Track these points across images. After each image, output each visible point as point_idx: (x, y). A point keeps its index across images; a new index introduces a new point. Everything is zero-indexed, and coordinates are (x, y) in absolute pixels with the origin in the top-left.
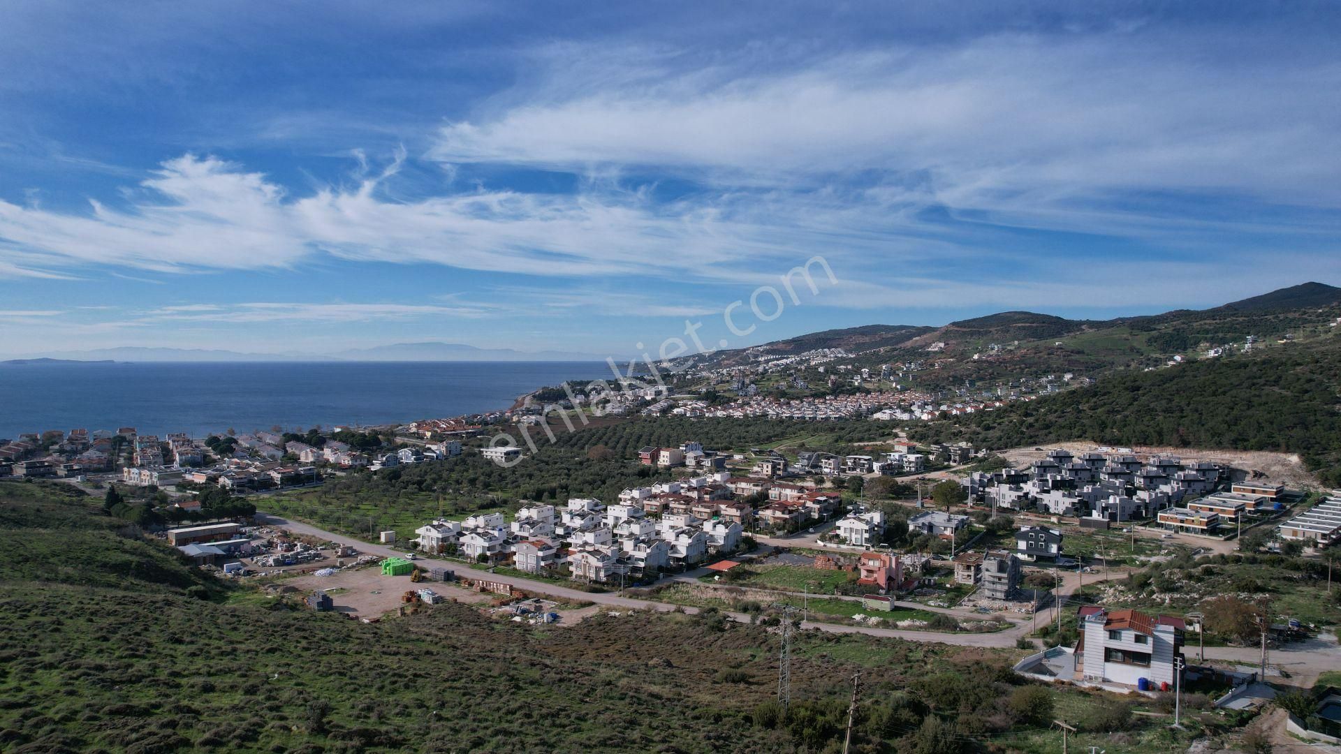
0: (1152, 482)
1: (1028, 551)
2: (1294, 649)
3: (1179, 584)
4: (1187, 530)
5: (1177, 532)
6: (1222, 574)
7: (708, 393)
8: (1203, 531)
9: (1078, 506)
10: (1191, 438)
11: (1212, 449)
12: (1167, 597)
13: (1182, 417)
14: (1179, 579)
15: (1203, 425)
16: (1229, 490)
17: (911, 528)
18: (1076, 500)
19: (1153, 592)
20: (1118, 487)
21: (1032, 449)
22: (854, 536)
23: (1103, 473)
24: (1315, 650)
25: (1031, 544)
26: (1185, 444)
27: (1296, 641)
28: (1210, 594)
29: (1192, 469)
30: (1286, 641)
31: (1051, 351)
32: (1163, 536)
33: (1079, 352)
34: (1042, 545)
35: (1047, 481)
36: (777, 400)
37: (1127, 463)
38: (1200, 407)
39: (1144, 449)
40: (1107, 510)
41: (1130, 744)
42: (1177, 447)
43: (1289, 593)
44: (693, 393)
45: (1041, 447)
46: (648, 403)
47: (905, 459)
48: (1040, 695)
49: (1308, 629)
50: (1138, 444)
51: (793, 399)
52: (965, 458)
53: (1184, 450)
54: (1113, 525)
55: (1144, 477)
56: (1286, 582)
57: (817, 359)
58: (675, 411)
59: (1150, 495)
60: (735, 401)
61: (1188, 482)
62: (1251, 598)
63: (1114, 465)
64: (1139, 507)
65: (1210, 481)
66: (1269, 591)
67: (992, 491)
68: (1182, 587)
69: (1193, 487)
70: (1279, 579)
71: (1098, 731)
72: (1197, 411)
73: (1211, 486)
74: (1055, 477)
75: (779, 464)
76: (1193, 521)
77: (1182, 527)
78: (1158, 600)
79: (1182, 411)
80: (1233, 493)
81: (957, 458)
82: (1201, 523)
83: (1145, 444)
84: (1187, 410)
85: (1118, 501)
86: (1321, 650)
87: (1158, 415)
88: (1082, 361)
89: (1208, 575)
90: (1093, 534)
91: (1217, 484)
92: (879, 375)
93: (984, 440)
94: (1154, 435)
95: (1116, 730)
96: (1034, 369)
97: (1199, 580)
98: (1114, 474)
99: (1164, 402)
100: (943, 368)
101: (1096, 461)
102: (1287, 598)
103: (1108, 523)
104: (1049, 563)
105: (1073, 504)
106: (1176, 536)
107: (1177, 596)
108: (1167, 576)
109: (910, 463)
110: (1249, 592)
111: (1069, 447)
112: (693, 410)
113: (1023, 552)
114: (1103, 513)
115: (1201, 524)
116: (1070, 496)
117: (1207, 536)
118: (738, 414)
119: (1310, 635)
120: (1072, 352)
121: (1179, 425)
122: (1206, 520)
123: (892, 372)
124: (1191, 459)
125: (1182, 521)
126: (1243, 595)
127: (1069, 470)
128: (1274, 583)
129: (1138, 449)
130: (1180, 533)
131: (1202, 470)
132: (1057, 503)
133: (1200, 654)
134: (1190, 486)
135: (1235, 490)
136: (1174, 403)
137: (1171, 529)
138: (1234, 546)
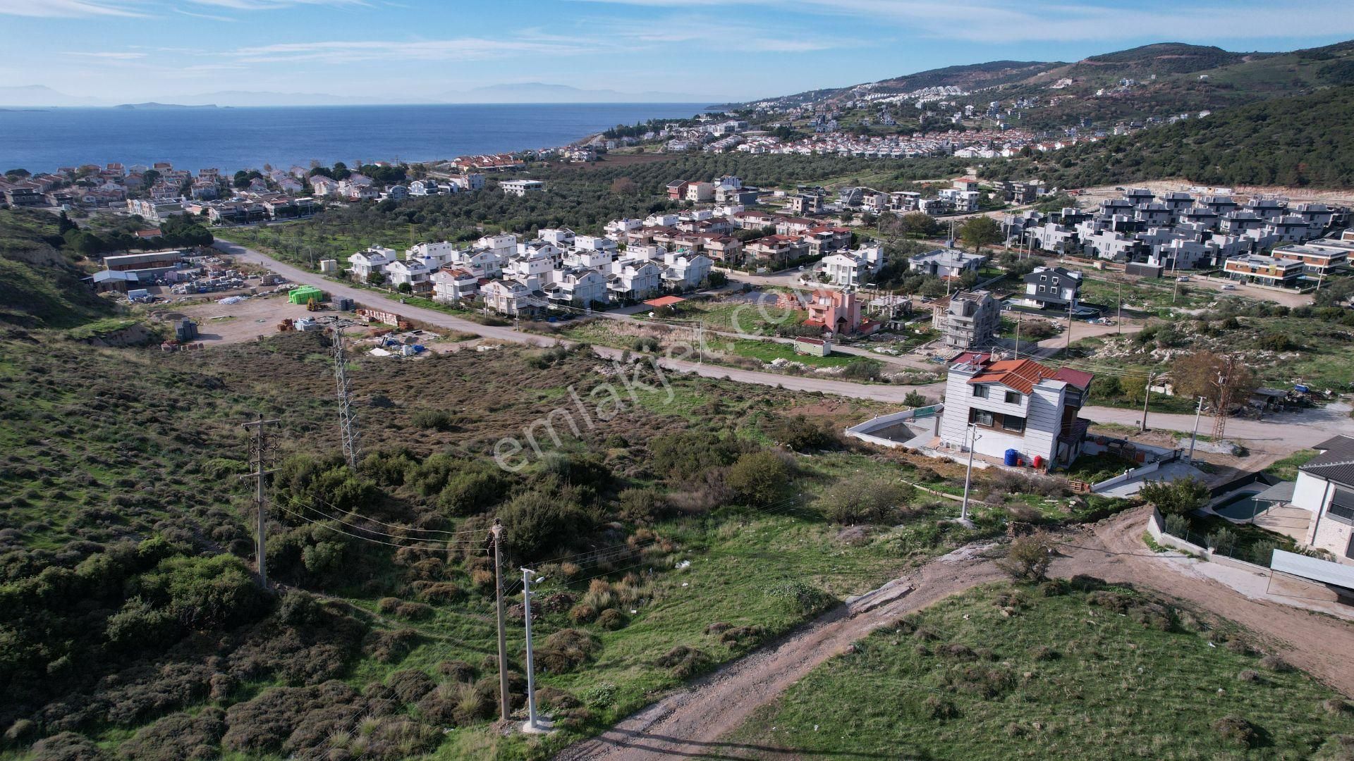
0: (1240, 224)
1: (1037, 297)
2: (1280, 421)
3: (1189, 338)
4: (1258, 281)
5: (1243, 283)
6: (1248, 328)
7: (781, 128)
8: (1277, 283)
9: (1132, 250)
10: (1312, 176)
11: (1336, 189)
12: (1167, 354)
13: (1309, 151)
14: (1191, 333)
15: (1332, 160)
16: (1339, 238)
17: (912, 267)
18: (1130, 244)
19: (1154, 347)
20: (1195, 232)
21: (1112, 189)
22: (841, 274)
23: (1184, 215)
24: (1309, 424)
25: (1042, 288)
26: (1302, 183)
27: (1291, 411)
28: (1225, 351)
29: (1297, 212)
30: (1276, 410)
31: (1192, 85)
32: (1223, 287)
33: (1226, 87)
34: (1054, 290)
35: (1111, 222)
36: (856, 137)
37: (1218, 205)
38: (1336, 139)
39: (1249, 189)
40: (1166, 256)
42: (1291, 186)
43: (1328, 353)
44: (767, 129)
45: (1123, 187)
46: (716, 139)
47: (958, 197)
49: (1320, 397)
50: (1243, 183)
51: (874, 136)
52: (1030, 196)
53: (1299, 191)
54: (1165, 273)
55: (1232, 221)
56: (1332, 340)
57: (925, 96)
58: (740, 147)
59: (1227, 240)
60: (810, 137)
61: (1286, 227)
62: (1273, 358)
63: (1201, 206)
64: (1208, 253)
65: (1318, 226)
66: (1302, 349)
67: (1038, 232)
68: (1191, 342)
69: (1291, 233)
70: (1325, 335)
72: (1331, 142)
73: (1314, 233)
74: (1122, 218)
75: (813, 200)
76: (1268, 270)
77: (1253, 277)
78: (1156, 357)
79: (1312, 143)
80: (1342, 241)
81: (1021, 197)
82: (1276, 273)
83: (1251, 183)
84: (1318, 142)
85: (1181, 246)
86: (1319, 423)
87: (1279, 149)
88: (1227, 97)
89: (1230, 328)
90: (1137, 282)
91: (1325, 232)
92: (985, 112)
93: (1060, 178)
94: (1266, 172)
96: (1166, 107)
97: (1217, 333)
98: (1196, 217)
99: (1291, 133)
100: (1059, 106)
101: (1179, 202)
102: (1321, 359)
103: (1160, 270)
104: (1057, 312)
105: (1127, 248)
106: (1242, 287)
107: (1180, 352)
108: (1177, 329)
109: (963, 200)
110: (1276, 350)
111: (1156, 187)
112: (760, 146)
113: (1031, 298)
114: (1160, 259)
115: (1276, 274)
116: (1126, 238)
117: (1280, 289)
118: (805, 150)
119: (1318, 404)
120: (1218, 87)
121: (1301, 160)
122: (1284, 269)
123: (1000, 110)
124: (1299, 200)
125: (1254, 270)
126: (1266, 354)
127: (1143, 211)
128: (1314, 341)
129: (1241, 190)
130: (1248, 284)
131: (1310, 213)
132: (1108, 246)
133: (1142, 421)
134: (1287, 231)
135: (1346, 237)
136: (1304, 134)
137: (1237, 280)
138: (1309, 300)
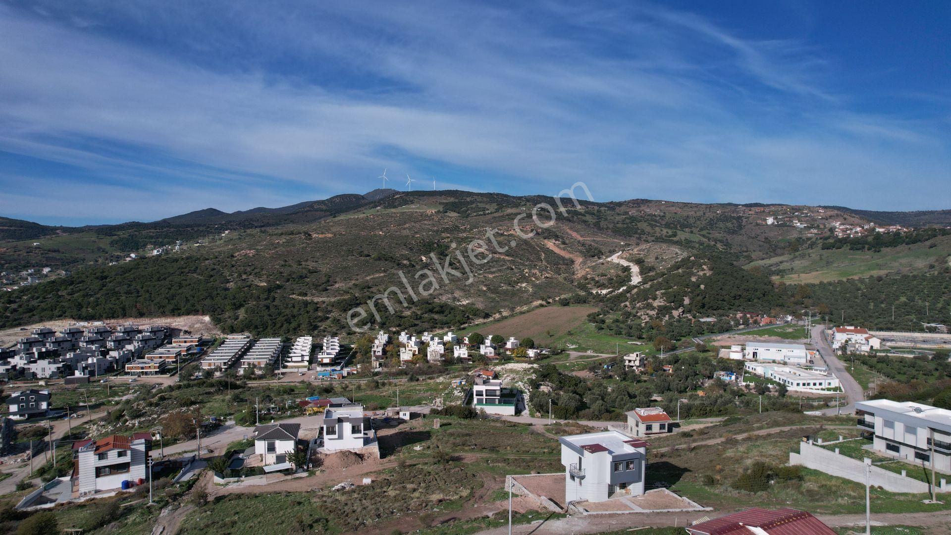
0: (120, 344)
1: (20, 412)
2: (214, 435)
3: (144, 411)
4: (146, 373)
5: (139, 376)
6: (170, 398)
8: (156, 373)
9: (63, 369)
10: (145, 310)
11: (159, 317)
12: (136, 422)
13: (138, 296)
14: (144, 408)
15: (152, 301)
16: (171, 343)
18: (60, 365)
19: (127, 421)
20: (95, 351)
21: (18, 330)
23: (82, 341)
24: (225, 432)
25: (22, 406)
26: (141, 315)
27: (215, 429)
28: (164, 413)
29: (147, 332)
30: (210, 431)
31: (30, 250)
32: (130, 380)
33: (55, 251)
34: (32, 405)
35: (34, 353)
37: (99, 332)
38: (150, 289)
39: (112, 321)
40: (87, 369)
41: (120, 527)
42: (136, 317)
43: (209, 402)
45: (26, 327)
48: (44, 519)
49: (220, 420)
50: (108, 318)
53: (141, 319)
54: (92, 379)
55: (114, 341)
56: (207, 396)
59: (119, 353)
61: (145, 341)
62: (189, 410)
63: (90, 335)
64: (111, 363)
65: (159, 338)
66: (198, 403)
68: (146, 412)
69: (148, 344)
70: (203, 394)
71: (95, 528)
72: (148, 291)
73: (159, 342)
74: (41, 349)
76: (150, 367)
77: (143, 372)
78: (130, 425)
79: (138, 292)
80: (174, 345)
83: (113, 318)
84: (142, 292)
85: (95, 361)
86: (228, 431)
87: (121, 296)
88: (58, 257)
89: (162, 401)
90: (76, 388)
91: (163, 340)
94: (120, 310)
95: (109, 522)
96: (13, 265)
97: (157, 405)
98: (90, 342)
99: (125, 287)
101: (75, 334)
102: (208, 405)
103: (88, 378)
104: (41, 418)
105: (58, 368)
106: (139, 379)
107: (142, 419)
108: (135, 407)
110: (187, 406)
111: (51, 325)
113: (14, 414)
114: (84, 371)
115: (155, 368)
116: (55, 363)
117: (159, 376)
119: (222, 424)
120: (49, 251)
121: (136, 302)
122: (158, 365)
124: (146, 325)
125: (142, 368)
126: (184, 409)
127: (53, 343)
128: (200, 398)
129: (108, 321)
130: (142, 376)
131: (154, 331)
132: (44, 370)
133: (161, 453)
134: (146, 343)
135: (175, 342)
136: (132, 287)
137: (135, 375)
138: (176, 378)
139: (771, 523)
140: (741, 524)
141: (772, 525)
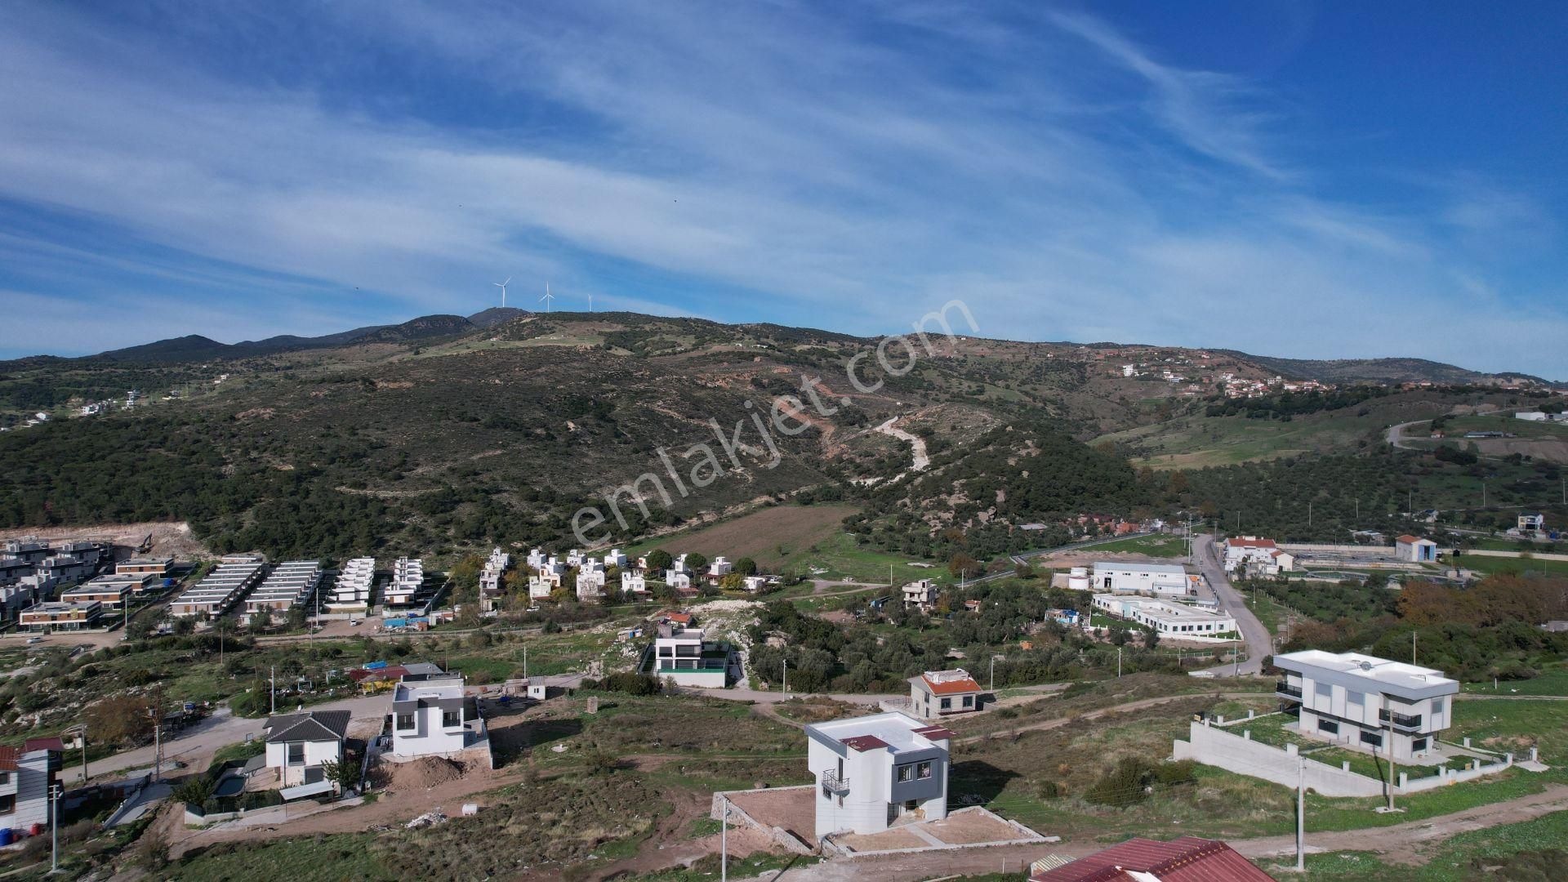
0: (9, 575)
2: (190, 734)
3: (53, 696)
4: (62, 627)
5: (47, 633)
6: (107, 672)
8: (82, 626)
10: (63, 513)
11: (90, 525)
12: (37, 717)
13: (50, 489)
14: (52, 691)
15: (78, 497)
16: (113, 572)
19: (17, 715)
24: (211, 729)
26: (54, 522)
27: (192, 725)
28: (93, 698)
29: (65, 553)
30: (182, 728)
32: (29, 641)
38: (73, 475)
42: (44, 526)
43: (183, 675)
49: (203, 708)
53: (54, 530)
56: (179, 664)
59: (8, 592)
61: (60, 568)
62: (142, 691)
65: (89, 563)
66: (161, 678)
68: (57, 699)
69: (67, 574)
70: (172, 662)
72: (69, 479)
73: (89, 571)
76: (69, 615)
77: (55, 625)
78: (24, 723)
79: (49, 481)
80: (118, 574)
82: (79, 616)
84: (56, 480)
86: (216, 727)
87: (15, 488)
89: (91, 676)
91: (98, 567)
94: (11, 513)
97: (79, 685)
99: (24, 471)
102: (181, 681)
106: (47, 637)
107: (49, 711)
108: (35, 691)
110: (140, 684)
115: (79, 618)
117: (88, 631)
119: (206, 714)
121: (46, 499)
122: (86, 611)
124: (63, 540)
125: (54, 618)
126: (133, 690)
128: (166, 668)
130: (52, 633)
131: (78, 551)
133: (83, 773)
134: (63, 574)
135: (120, 570)
136: (37, 472)
137: (40, 631)
138: (121, 636)
139: (1167, 864)
140: (1118, 868)
141: (1169, 867)
